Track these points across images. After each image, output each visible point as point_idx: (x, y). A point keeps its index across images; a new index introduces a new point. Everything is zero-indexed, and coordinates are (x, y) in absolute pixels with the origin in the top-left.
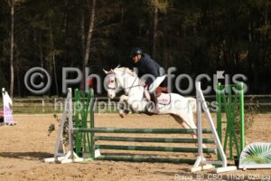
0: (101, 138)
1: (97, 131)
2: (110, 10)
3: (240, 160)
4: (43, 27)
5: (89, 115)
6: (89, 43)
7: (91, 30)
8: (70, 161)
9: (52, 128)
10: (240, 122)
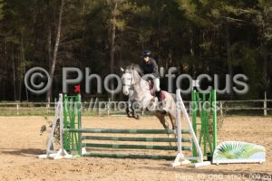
0: (88, 138)
1: (85, 132)
2: (73, 27)
3: (214, 156)
4: (17, 42)
5: (76, 118)
6: (55, 55)
7: (57, 45)
8: (61, 157)
9: (44, 129)
10: (213, 124)
